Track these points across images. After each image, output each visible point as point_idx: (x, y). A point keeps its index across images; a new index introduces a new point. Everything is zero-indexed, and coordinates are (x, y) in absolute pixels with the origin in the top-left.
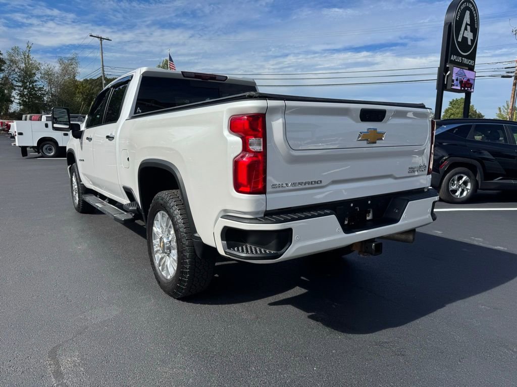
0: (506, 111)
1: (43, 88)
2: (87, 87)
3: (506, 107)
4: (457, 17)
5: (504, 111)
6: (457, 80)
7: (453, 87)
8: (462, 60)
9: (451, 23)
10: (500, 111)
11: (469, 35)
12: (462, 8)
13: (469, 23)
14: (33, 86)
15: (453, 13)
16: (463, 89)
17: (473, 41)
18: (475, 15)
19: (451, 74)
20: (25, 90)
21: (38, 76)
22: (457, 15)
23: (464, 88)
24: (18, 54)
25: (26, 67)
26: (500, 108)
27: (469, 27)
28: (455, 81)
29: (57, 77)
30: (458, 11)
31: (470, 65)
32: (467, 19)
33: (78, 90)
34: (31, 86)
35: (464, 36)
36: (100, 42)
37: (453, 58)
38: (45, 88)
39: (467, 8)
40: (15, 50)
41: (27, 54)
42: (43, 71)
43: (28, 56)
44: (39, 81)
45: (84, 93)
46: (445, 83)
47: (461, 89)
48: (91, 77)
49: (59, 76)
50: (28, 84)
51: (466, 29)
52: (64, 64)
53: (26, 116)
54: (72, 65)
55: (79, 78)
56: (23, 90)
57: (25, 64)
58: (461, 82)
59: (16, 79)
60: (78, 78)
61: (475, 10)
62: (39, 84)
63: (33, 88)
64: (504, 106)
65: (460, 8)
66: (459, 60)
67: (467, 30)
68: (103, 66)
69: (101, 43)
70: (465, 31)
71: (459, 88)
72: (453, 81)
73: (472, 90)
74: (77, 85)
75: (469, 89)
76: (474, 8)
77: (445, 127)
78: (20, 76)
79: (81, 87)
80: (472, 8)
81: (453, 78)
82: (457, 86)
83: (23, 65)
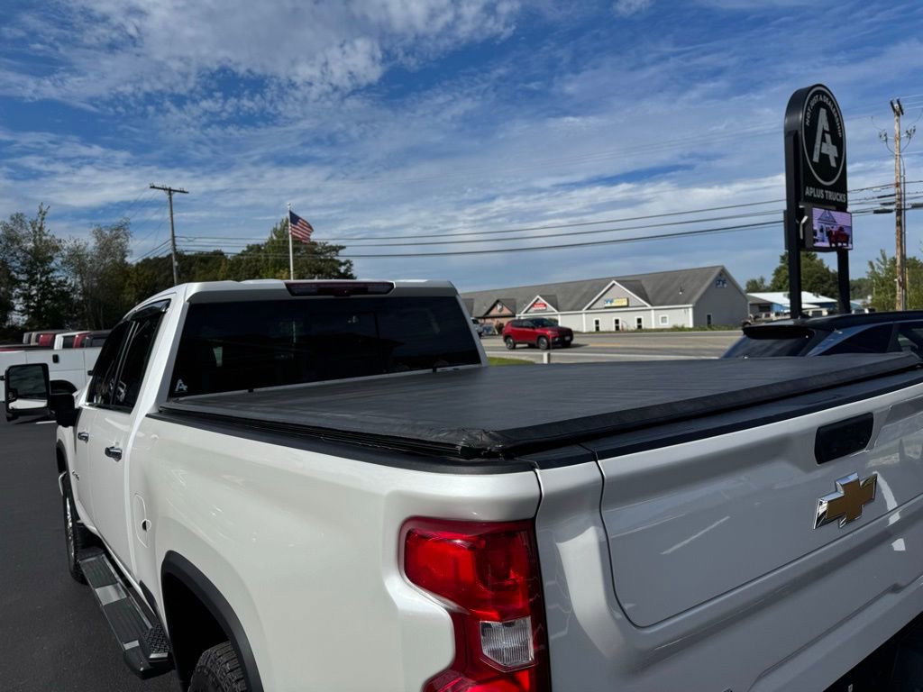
0: (883, 267)
1: (65, 282)
2: (146, 274)
3: (882, 260)
4: (805, 121)
5: (879, 268)
6: (822, 230)
7: (818, 244)
8: (825, 194)
9: (797, 132)
10: (873, 267)
11: (830, 150)
12: (812, 104)
13: (827, 129)
14: (47, 278)
15: (798, 113)
16: (833, 245)
17: (838, 160)
18: (836, 115)
19: (810, 221)
20: (33, 287)
21: (58, 261)
22: (806, 117)
23: (836, 245)
24: (21, 226)
25: (36, 247)
26: (871, 264)
27: (828, 137)
28: (819, 233)
29: (91, 262)
30: (807, 111)
31: (840, 203)
32: (823, 123)
33: (128, 282)
34: (44, 279)
35: (823, 151)
36: (168, 196)
37: (809, 191)
38: (69, 281)
39: (821, 105)
40: (18, 219)
41: (39, 225)
42: (66, 253)
43: (41, 229)
44: (58, 270)
45: (140, 284)
46: (802, 237)
47: (831, 247)
48: (156, 256)
49: (95, 259)
50: (39, 276)
51: (823, 140)
52: (104, 238)
53: (30, 336)
54: (117, 238)
55: (132, 260)
56: (30, 287)
57: (35, 242)
58: (829, 234)
59: (17, 269)
60: (128, 260)
61: (834, 107)
62: (59, 276)
63: (48, 283)
64: (878, 259)
65: (808, 105)
66: (820, 194)
67: (825, 142)
68: (174, 237)
69: (171, 198)
70: (824, 144)
71: (827, 244)
72: (815, 233)
73: (850, 246)
74: (127, 272)
75: (845, 244)
76: (832, 103)
77: (841, 333)
78: (23, 264)
79: (135, 275)
80: (829, 104)
81: (815, 228)
82: (823, 241)
83: (31, 245)
